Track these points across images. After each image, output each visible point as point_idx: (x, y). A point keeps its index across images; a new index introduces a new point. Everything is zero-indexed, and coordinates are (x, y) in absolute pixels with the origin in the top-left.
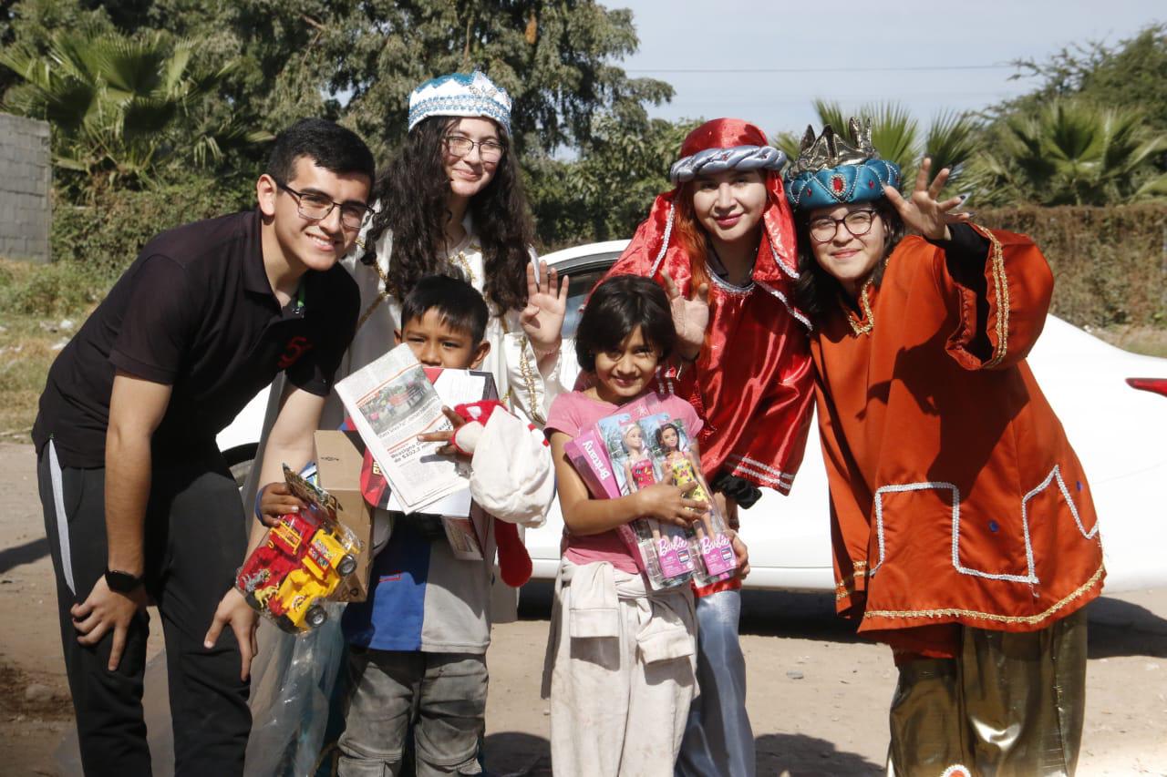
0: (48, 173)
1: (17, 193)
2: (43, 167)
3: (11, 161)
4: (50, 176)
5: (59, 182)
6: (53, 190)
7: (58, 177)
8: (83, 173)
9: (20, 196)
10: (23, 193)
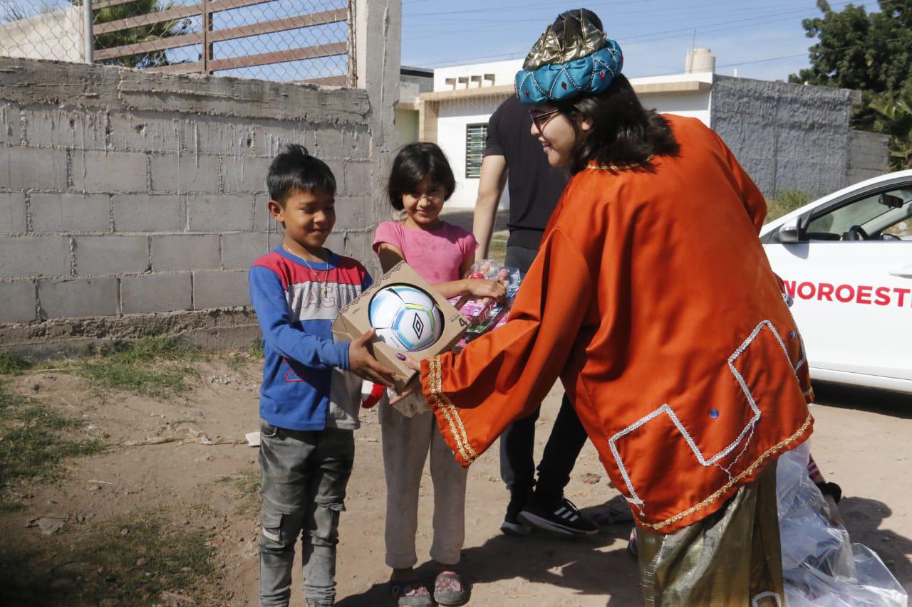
0: (886, 159)
1: (867, 169)
2: (883, 157)
3: (864, 154)
4: (887, 160)
5: (891, 163)
6: (888, 168)
7: (892, 161)
8: (904, 158)
9: (868, 171)
10: (871, 169)
